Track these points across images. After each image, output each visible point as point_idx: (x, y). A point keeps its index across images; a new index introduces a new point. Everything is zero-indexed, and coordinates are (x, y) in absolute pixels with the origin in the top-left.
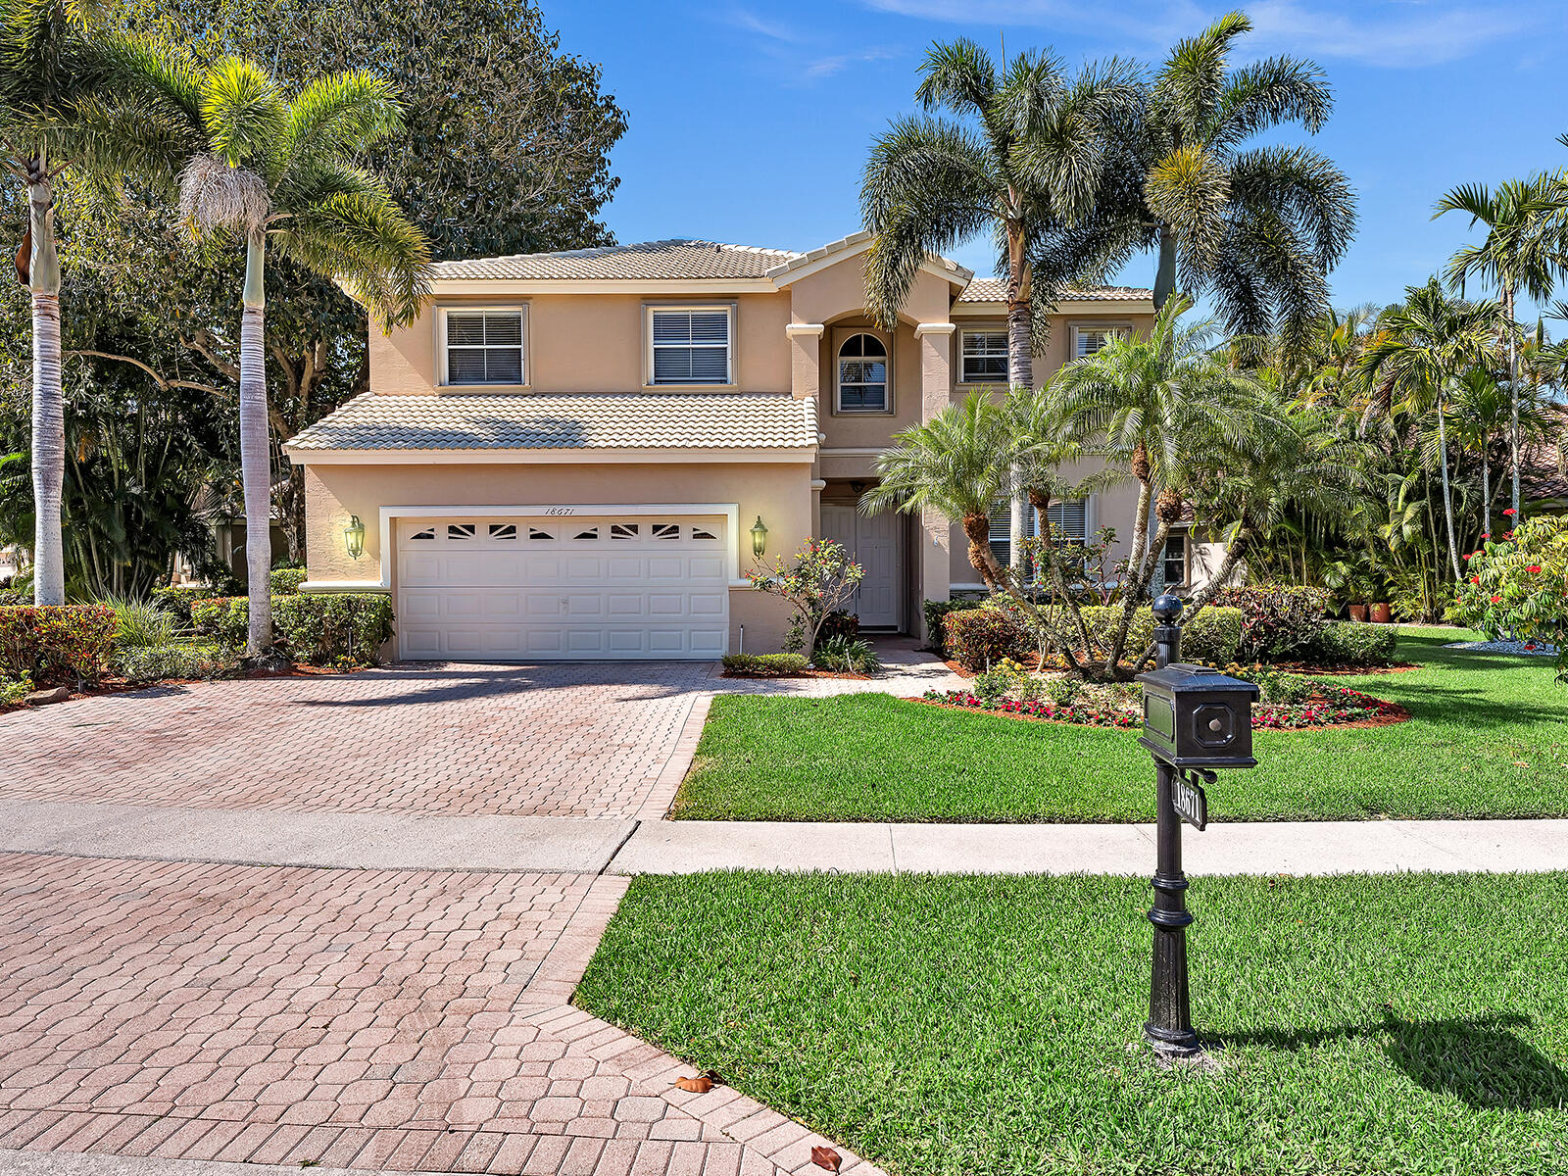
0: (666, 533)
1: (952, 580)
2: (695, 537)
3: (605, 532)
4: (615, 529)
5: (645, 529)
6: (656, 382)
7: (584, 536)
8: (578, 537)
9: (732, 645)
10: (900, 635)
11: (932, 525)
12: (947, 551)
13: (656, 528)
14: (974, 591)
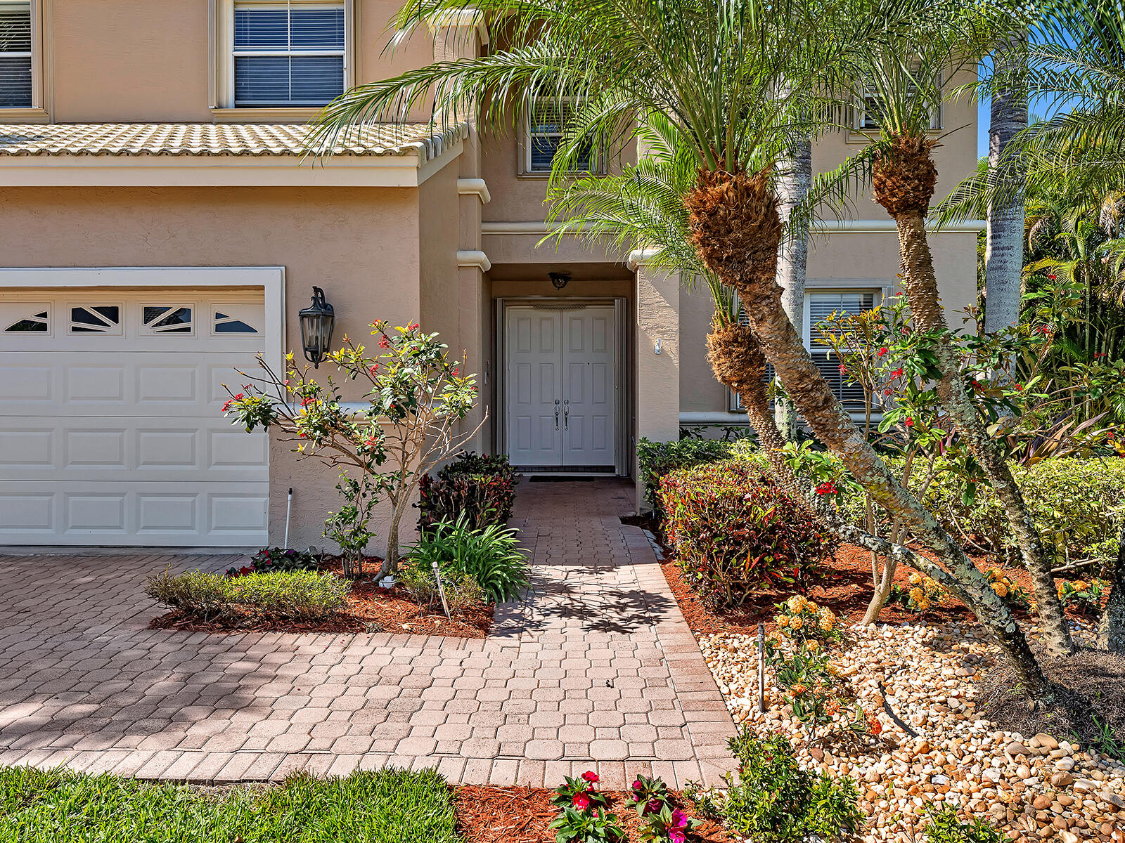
0: (169, 321)
1: (683, 408)
2: (219, 328)
3: (60, 320)
4: (79, 314)
5: (131, 314)
6: (237, 106)
7: (24, 326)
8: (13, 328)
9: (274, 526)
10: (618, 478)
11: (651, 323)
12: (676, 363)
13: (150, 314)
14: (717, 424)
